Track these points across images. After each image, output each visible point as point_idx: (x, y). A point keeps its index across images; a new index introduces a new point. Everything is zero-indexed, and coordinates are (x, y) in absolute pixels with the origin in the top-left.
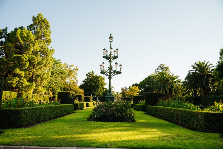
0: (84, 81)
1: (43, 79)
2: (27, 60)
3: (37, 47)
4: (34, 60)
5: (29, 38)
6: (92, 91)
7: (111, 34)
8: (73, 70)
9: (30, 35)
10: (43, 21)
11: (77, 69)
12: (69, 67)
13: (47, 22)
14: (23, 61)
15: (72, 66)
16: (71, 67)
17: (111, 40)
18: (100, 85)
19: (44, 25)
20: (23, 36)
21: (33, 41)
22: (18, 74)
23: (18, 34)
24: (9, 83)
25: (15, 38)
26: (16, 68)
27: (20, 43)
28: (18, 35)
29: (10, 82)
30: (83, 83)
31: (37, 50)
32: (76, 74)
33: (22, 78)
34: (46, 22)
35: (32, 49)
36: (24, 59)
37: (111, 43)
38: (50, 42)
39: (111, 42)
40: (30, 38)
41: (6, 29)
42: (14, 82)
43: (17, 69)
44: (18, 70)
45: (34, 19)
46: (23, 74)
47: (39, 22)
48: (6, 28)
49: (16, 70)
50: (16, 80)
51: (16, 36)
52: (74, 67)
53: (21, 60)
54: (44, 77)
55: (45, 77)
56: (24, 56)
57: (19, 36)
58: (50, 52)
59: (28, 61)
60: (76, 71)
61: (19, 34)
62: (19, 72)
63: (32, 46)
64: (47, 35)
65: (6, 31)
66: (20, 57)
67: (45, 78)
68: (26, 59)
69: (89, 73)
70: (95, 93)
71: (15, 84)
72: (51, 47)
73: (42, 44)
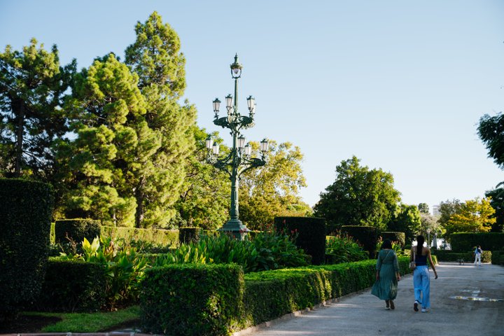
0: (329, 188)
1: (163, 186)
2: (111, 139)
3: (141, 104)
4: (130, 138)
5: (118, 83)
6: (354, 215)
7: (236, 58)
8: (288, 157)
9: (120, 76)
10: (161, 32)
11: (298, 155)
12: (277, 149)
13: (171, 33)
14: (101, 143)
15: (286, 146)
16: (284, 150)
17: (236, 73)
18: (377, 197)
19: (160, 42)
20: (104, 78)
21: (128, 90)
22: (93, 178)
23: (90, 75)
24: (75, 201)
25: (85, 86)
26: (85, 162)
27: (97, 96)
28: (92, 78)
29: (77, 198)
30: (326, 192)
31: (139, 112)
32: (297, 168)
33: (108, 188)
34: (168, 34)
35: (125, 111)
36: (103, 139)
37: (236, 81)
38: (182, 87)
39: (236, 78)
40: (121, 82)
41: (73, 64)
42: (86, 199)
43: (87, 164)
44: (90, 166)
45: (138, 29)
46: (107, 175)
47: (149, 36)
48: (74, 62)
49: (86, 167)
50: (91, 194)
51: (87, 80)
52: (292, 148)
53: (96, 141)
54: (163, 182)
55: (167, 180)
56: (101, 131)
57: (94, 79)
58: (178, 112)
59: (112, 142)
60: (297, 162)
61: (93, 75)
62: (95, 171)
63: (124, 103)
64: (169, 68)
65: (75, 69)
66: (94, 133)
67: (166, 185)
68: (107, 137)
69: (344, 164)
70: (361, 221)
71: (88, 203)
72: (186, 101)
73: (156, 94)
